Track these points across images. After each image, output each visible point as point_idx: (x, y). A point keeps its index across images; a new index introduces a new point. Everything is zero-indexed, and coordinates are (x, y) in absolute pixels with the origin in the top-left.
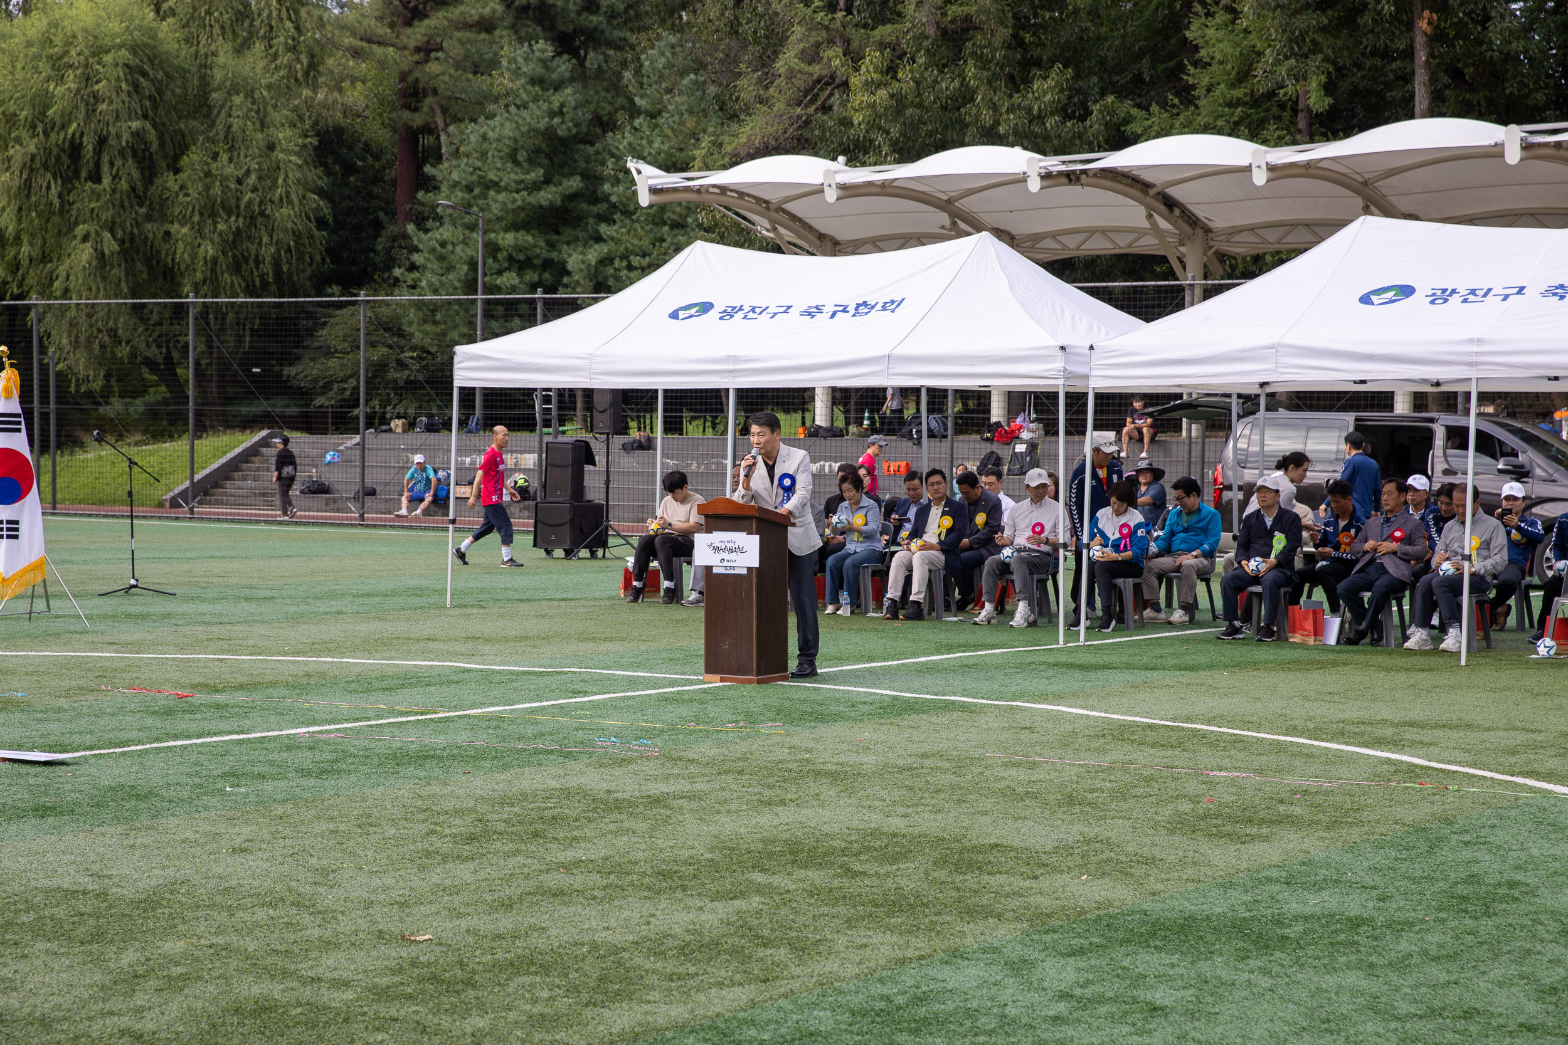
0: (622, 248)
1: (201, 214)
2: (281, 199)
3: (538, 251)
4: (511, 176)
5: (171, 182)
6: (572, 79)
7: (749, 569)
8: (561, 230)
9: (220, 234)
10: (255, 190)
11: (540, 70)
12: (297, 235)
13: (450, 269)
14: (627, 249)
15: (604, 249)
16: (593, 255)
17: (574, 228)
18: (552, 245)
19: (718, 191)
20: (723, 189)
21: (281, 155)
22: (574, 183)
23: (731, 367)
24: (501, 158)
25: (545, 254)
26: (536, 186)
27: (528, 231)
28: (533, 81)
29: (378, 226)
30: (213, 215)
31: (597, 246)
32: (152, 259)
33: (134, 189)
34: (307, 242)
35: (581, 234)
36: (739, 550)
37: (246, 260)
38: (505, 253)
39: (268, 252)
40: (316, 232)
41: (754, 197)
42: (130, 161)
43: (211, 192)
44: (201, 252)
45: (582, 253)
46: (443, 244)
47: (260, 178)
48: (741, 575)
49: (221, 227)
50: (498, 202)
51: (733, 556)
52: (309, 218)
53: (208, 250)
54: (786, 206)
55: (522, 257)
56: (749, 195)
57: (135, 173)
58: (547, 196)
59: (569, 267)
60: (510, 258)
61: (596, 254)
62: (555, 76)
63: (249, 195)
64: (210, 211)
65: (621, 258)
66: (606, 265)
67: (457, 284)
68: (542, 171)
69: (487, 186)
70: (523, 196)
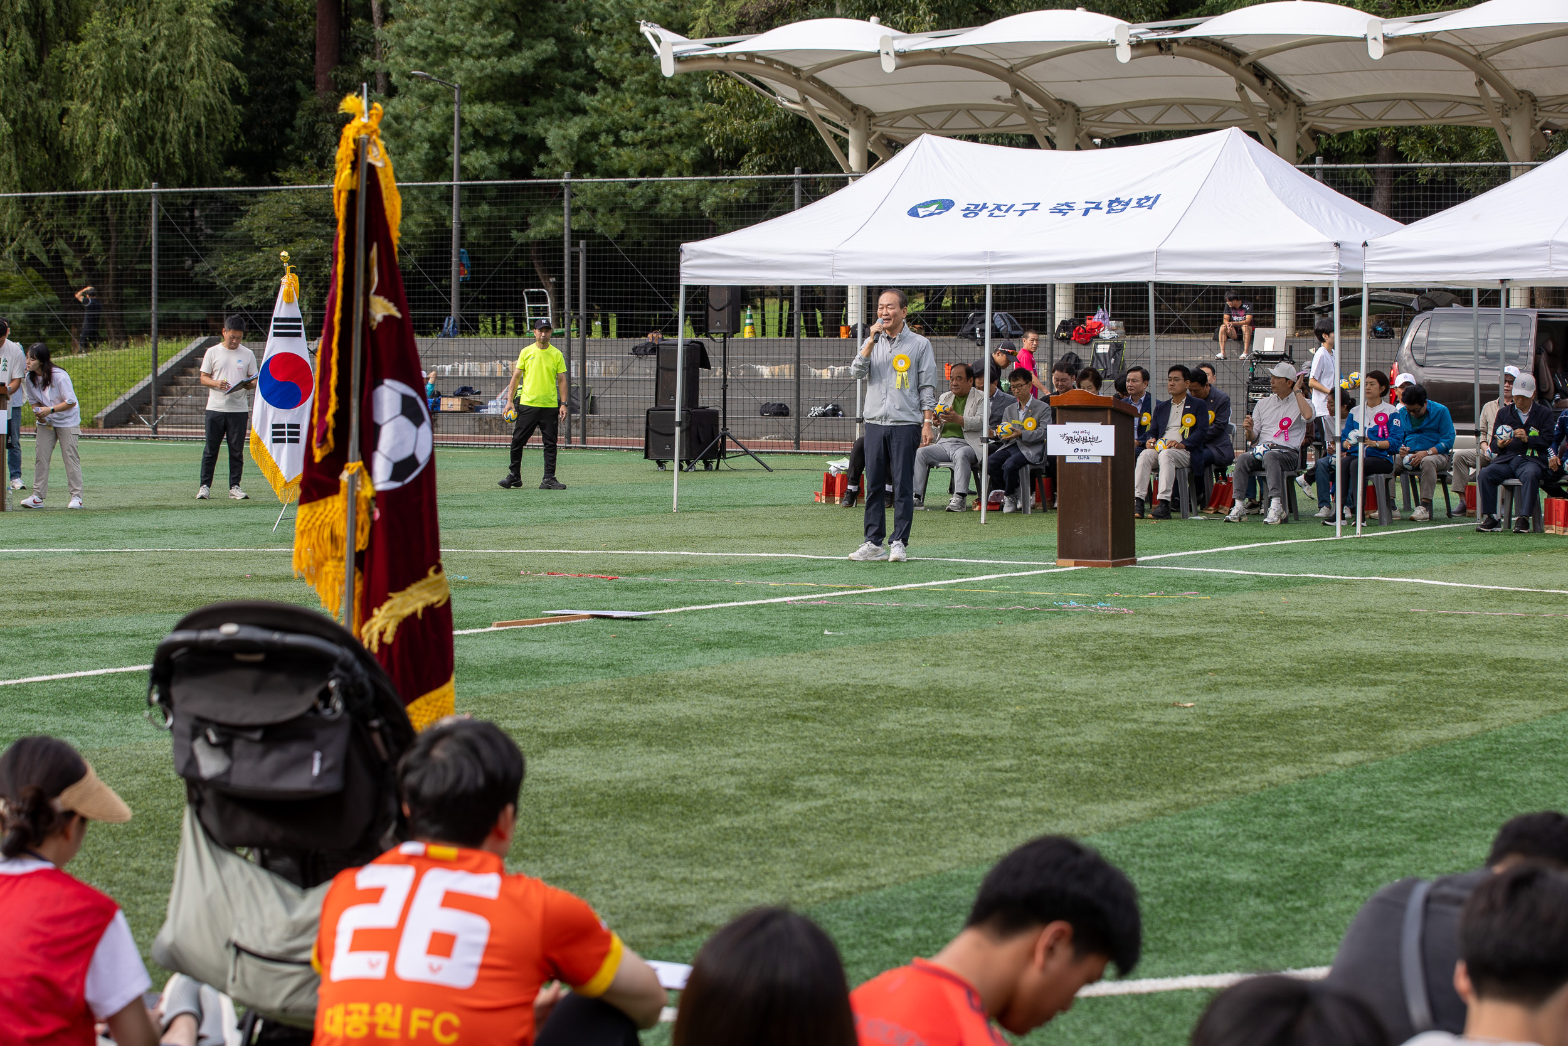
0: (608, 121)
1: (104, 88)
2: (192, 70)
3: (509, 126)
4: (476, 39)
5: (72, 53)
7: (1104, 458)
8: (532, 100)
9: (125, 111)
10: (163, 59)
12: (210, 111)
14: (613, 122)
15: (587, 122)
16: (574, 128)
17: (547, 98)
18: (522, 118)
19: (744, 58)
20: (751, 56)
21: (193, 20)
22: (547, 47)
23: (988, 263)
24: (463, 19)
25: (518, 129)
26: (503, 52)
27: (494, 102)
29: (294, 96)
30: (117, 89)
31: (577, 119)
32: (48, 141)
33: (26, 62)
34: (218, 117)
35: (556, 106)
36: (1094, 440)
37: (151, 140)
38: (470, 129)
39: (175, 128)
40: (229, 106)
41: (783, 64)
42: (24, 29)
43: (116, 63)
44: (104, 131)
45: (559, 127)
46: (397, 118)
47: (169, 45)
48: (1095, 464)
49: (126, 102)
50: (462, 70)
51: (1087, 445)
52: (222, 91)
53: (112, 129)
54: (818, 75)
55: (490, 133)
56: (777, 62)
57: (30, 44)
58: (518, 63)
59: (549, 143)
60: (476, 134)
61: (576, 128)
63: (158, 65)
64: (114, 84)
65: (608, 131)
66: (588, 142)
67: (417, 165)
68: (511, 34)
69: (447, 51)
70: (490, 64)
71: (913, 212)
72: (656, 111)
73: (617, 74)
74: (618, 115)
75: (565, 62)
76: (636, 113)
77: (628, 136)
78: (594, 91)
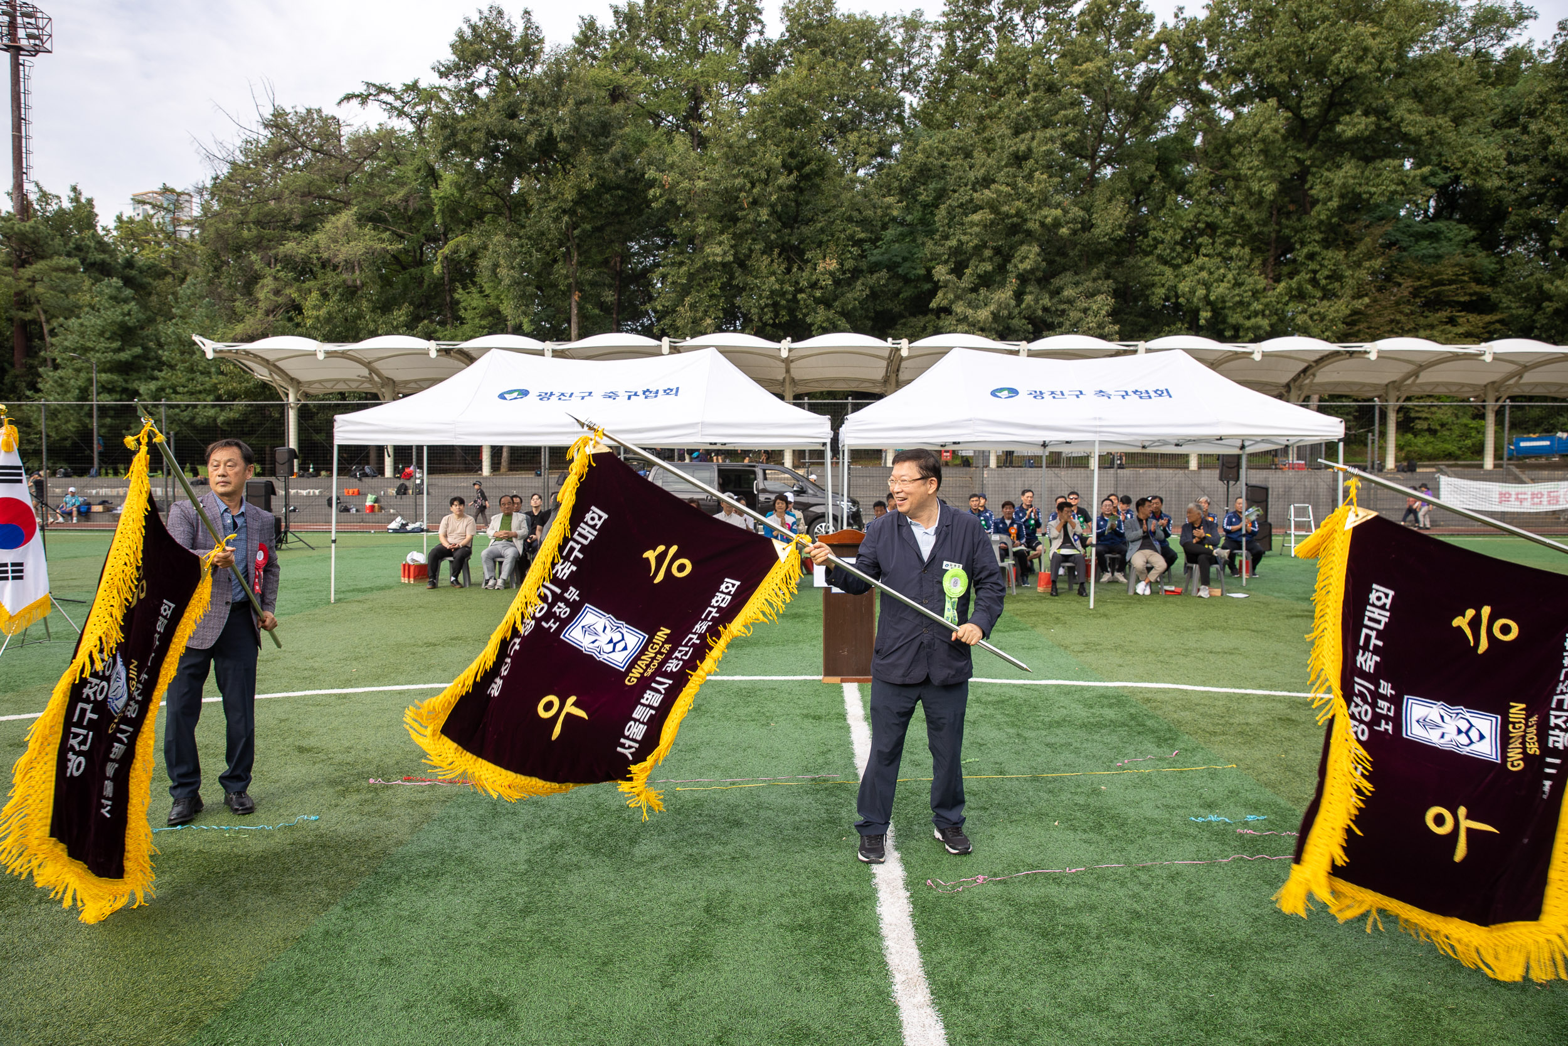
3: (119, 383)
4: (103, 344)
6: (134, 299)
8: (131, 373)
11: (114, 292)
13: (67, 391)
15: (160, 383)
16: (153, 386)
17: (138, 372)
18: (126, 381)
19: (243, 353)
20: (247, 353)
22: (138, 350)
24: (94, 336)
25: (124, 385)
26: (115, 351)
27: (112, 373)
28: (111, 298)
31: (154, 382)
35: (143, 376)
38: (101, 384)
41: (261, 357)
45: (145, 384)
46: (61, 378)
50: (94, 358)
54: (275, 362)
55: (110, 386)
56: (258, 356)
58: (124, 356)
59: (141, 391)
60: (103, 387)
62: (123, 296)
68: (119, 343)
69: (86, 350)
70: (109, 355)
71: (502, 396)
72: (193, 379)
73: (173, 362)
74: (174, 380)
75: (145, 357)
76: (183, 380)
77: (180, 389)
78: (161, 371)
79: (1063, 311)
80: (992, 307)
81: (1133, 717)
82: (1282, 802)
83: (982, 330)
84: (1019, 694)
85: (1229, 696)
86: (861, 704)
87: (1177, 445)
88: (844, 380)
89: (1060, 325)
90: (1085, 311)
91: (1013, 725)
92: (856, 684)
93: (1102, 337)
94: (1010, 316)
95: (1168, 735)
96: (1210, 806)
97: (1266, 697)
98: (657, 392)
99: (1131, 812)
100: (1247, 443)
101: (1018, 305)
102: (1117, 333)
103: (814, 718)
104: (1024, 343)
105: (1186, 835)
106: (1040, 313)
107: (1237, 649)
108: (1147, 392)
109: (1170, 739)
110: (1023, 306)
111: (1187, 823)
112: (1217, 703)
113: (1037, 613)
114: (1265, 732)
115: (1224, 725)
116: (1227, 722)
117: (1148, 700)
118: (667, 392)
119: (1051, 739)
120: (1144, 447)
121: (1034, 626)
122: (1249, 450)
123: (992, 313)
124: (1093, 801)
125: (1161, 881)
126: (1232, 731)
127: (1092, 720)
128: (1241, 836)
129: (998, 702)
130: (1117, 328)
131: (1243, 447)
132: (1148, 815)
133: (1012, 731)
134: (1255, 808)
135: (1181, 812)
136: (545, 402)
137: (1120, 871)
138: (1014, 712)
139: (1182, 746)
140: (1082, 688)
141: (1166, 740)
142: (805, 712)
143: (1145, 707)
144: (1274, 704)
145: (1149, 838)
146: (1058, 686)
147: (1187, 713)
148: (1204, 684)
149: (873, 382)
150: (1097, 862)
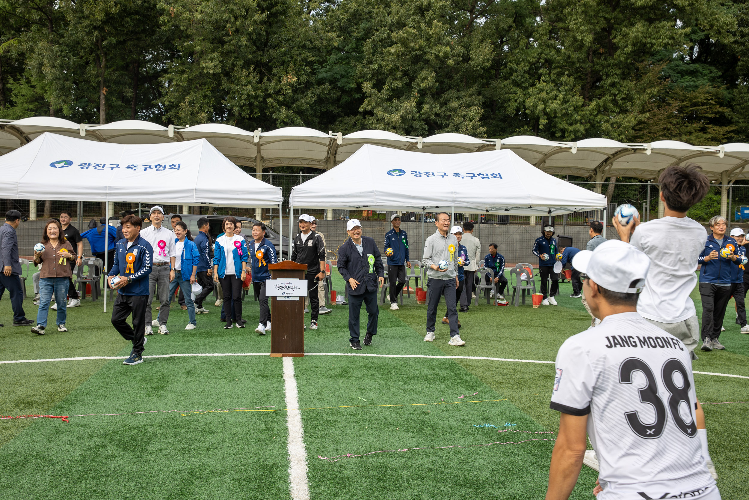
7: (300, 298)
48: (294, 301)
51: (291, 291)
71: (53, 165)
79: (450, 116)
80: (402, 112)
81: (456, 375)
82: (528, 418)
83: (394, 128)
84: (392, 362)
85: (518, 364)
86: (293, 368)
87: (506, 210)
88: (298, 159)
89: (447, 126)
90: (464, 117)
91: (384, 379)
92: (291, 358)
93: (475, 135)
94: (413, 119)
95: (475, 384)
96: (487, 420)
97: (539, 364)
98: (165, 166)
99: (442, 423)
100: (552, 210)
101: (419, 112)
102: (485, 133)
103: (263, 376)
104: (421, 137)
105: (469, 434)
106: (433, 117)
107: (532, 338)
108: (487, 175)
109: (475, 386)
110: (422, 112)
111: (471, 427)
112: (509, 367)
113: (414, 317)
114: (532, 383)
115: (509, 379)
116: (511, 377)
117: (469, 366)
118: (172, 166)
119: (406, 387)
120: (487, 211)
121: (410, 324)
122: (554, 214)
123: (402, 117)
124: (422, 418)
125: (449, 455)
126: (513, 382)
127: (432, 377)
128: (500, 433)
129: (378, 367)
130: (485, 129)
131: (550, 212)
132: (451, 424)
133: (383, 383)
134: (512, 420)
135: (469, 422)
136: (85, 171)
137: (427, 451)
138: (386, 373)
139: (481, 389)
140: (431, 359)
141: (473, 387)
142: (258, 373)
143: (466, 369)
144: (543, 368)
145: (448, 435)
146: (417, 358)
147: (490, 373)
148: (505, 357)
149: (318, 161)
150: (416, 447)
